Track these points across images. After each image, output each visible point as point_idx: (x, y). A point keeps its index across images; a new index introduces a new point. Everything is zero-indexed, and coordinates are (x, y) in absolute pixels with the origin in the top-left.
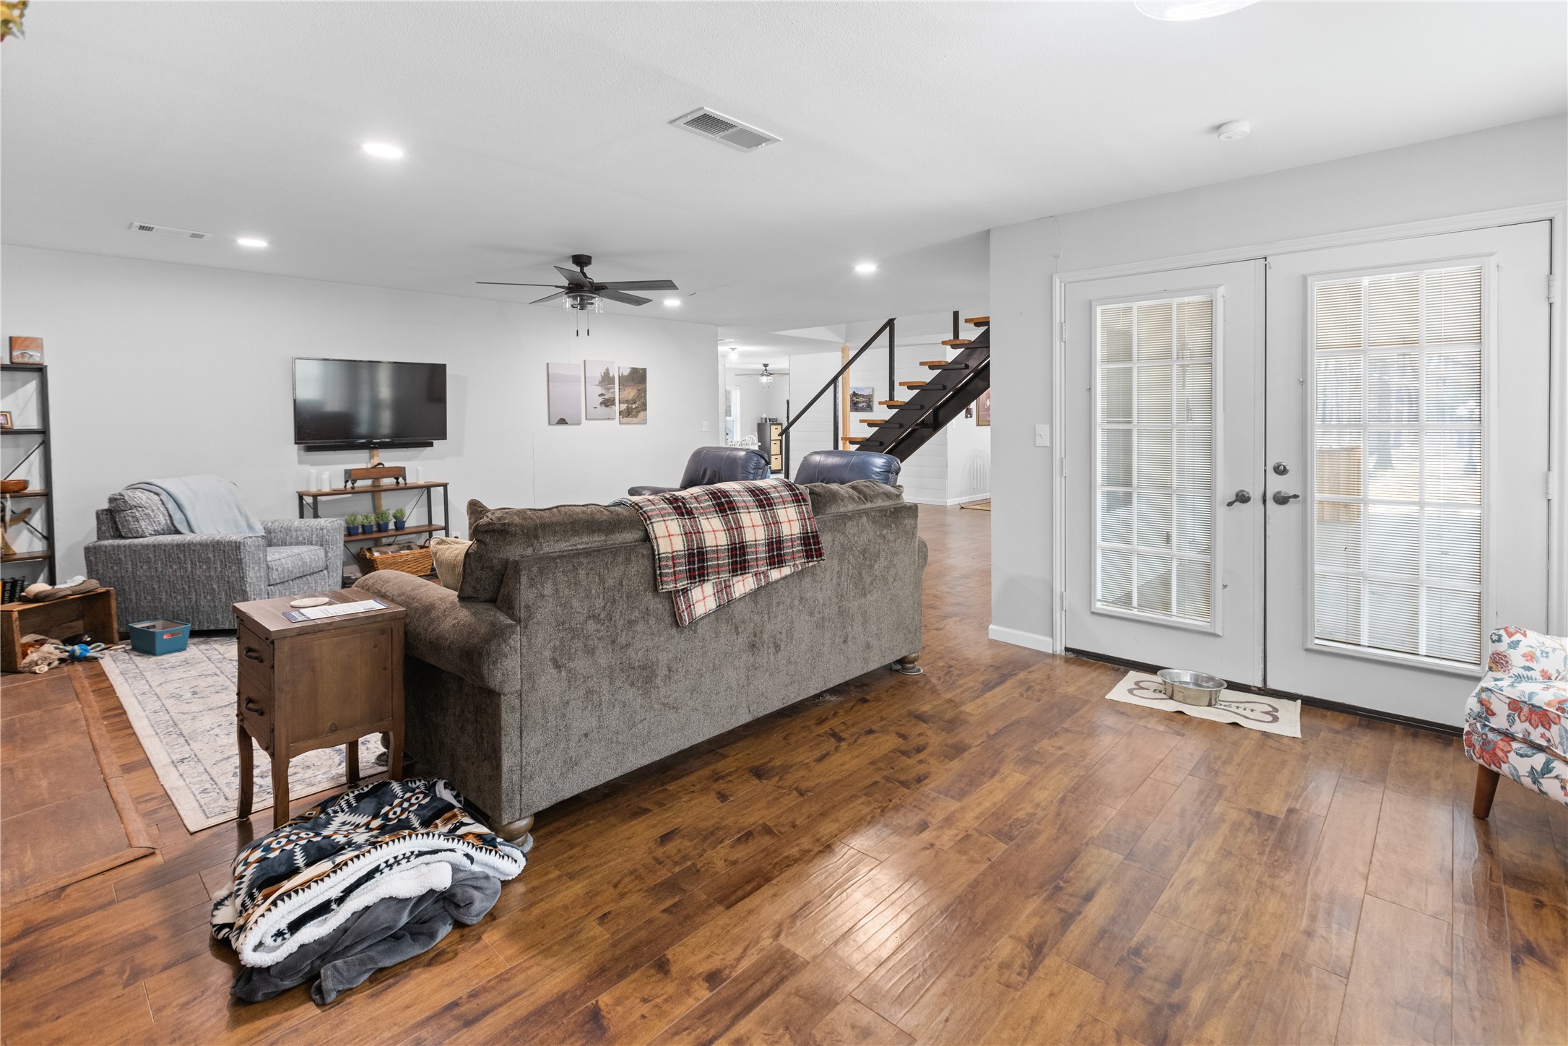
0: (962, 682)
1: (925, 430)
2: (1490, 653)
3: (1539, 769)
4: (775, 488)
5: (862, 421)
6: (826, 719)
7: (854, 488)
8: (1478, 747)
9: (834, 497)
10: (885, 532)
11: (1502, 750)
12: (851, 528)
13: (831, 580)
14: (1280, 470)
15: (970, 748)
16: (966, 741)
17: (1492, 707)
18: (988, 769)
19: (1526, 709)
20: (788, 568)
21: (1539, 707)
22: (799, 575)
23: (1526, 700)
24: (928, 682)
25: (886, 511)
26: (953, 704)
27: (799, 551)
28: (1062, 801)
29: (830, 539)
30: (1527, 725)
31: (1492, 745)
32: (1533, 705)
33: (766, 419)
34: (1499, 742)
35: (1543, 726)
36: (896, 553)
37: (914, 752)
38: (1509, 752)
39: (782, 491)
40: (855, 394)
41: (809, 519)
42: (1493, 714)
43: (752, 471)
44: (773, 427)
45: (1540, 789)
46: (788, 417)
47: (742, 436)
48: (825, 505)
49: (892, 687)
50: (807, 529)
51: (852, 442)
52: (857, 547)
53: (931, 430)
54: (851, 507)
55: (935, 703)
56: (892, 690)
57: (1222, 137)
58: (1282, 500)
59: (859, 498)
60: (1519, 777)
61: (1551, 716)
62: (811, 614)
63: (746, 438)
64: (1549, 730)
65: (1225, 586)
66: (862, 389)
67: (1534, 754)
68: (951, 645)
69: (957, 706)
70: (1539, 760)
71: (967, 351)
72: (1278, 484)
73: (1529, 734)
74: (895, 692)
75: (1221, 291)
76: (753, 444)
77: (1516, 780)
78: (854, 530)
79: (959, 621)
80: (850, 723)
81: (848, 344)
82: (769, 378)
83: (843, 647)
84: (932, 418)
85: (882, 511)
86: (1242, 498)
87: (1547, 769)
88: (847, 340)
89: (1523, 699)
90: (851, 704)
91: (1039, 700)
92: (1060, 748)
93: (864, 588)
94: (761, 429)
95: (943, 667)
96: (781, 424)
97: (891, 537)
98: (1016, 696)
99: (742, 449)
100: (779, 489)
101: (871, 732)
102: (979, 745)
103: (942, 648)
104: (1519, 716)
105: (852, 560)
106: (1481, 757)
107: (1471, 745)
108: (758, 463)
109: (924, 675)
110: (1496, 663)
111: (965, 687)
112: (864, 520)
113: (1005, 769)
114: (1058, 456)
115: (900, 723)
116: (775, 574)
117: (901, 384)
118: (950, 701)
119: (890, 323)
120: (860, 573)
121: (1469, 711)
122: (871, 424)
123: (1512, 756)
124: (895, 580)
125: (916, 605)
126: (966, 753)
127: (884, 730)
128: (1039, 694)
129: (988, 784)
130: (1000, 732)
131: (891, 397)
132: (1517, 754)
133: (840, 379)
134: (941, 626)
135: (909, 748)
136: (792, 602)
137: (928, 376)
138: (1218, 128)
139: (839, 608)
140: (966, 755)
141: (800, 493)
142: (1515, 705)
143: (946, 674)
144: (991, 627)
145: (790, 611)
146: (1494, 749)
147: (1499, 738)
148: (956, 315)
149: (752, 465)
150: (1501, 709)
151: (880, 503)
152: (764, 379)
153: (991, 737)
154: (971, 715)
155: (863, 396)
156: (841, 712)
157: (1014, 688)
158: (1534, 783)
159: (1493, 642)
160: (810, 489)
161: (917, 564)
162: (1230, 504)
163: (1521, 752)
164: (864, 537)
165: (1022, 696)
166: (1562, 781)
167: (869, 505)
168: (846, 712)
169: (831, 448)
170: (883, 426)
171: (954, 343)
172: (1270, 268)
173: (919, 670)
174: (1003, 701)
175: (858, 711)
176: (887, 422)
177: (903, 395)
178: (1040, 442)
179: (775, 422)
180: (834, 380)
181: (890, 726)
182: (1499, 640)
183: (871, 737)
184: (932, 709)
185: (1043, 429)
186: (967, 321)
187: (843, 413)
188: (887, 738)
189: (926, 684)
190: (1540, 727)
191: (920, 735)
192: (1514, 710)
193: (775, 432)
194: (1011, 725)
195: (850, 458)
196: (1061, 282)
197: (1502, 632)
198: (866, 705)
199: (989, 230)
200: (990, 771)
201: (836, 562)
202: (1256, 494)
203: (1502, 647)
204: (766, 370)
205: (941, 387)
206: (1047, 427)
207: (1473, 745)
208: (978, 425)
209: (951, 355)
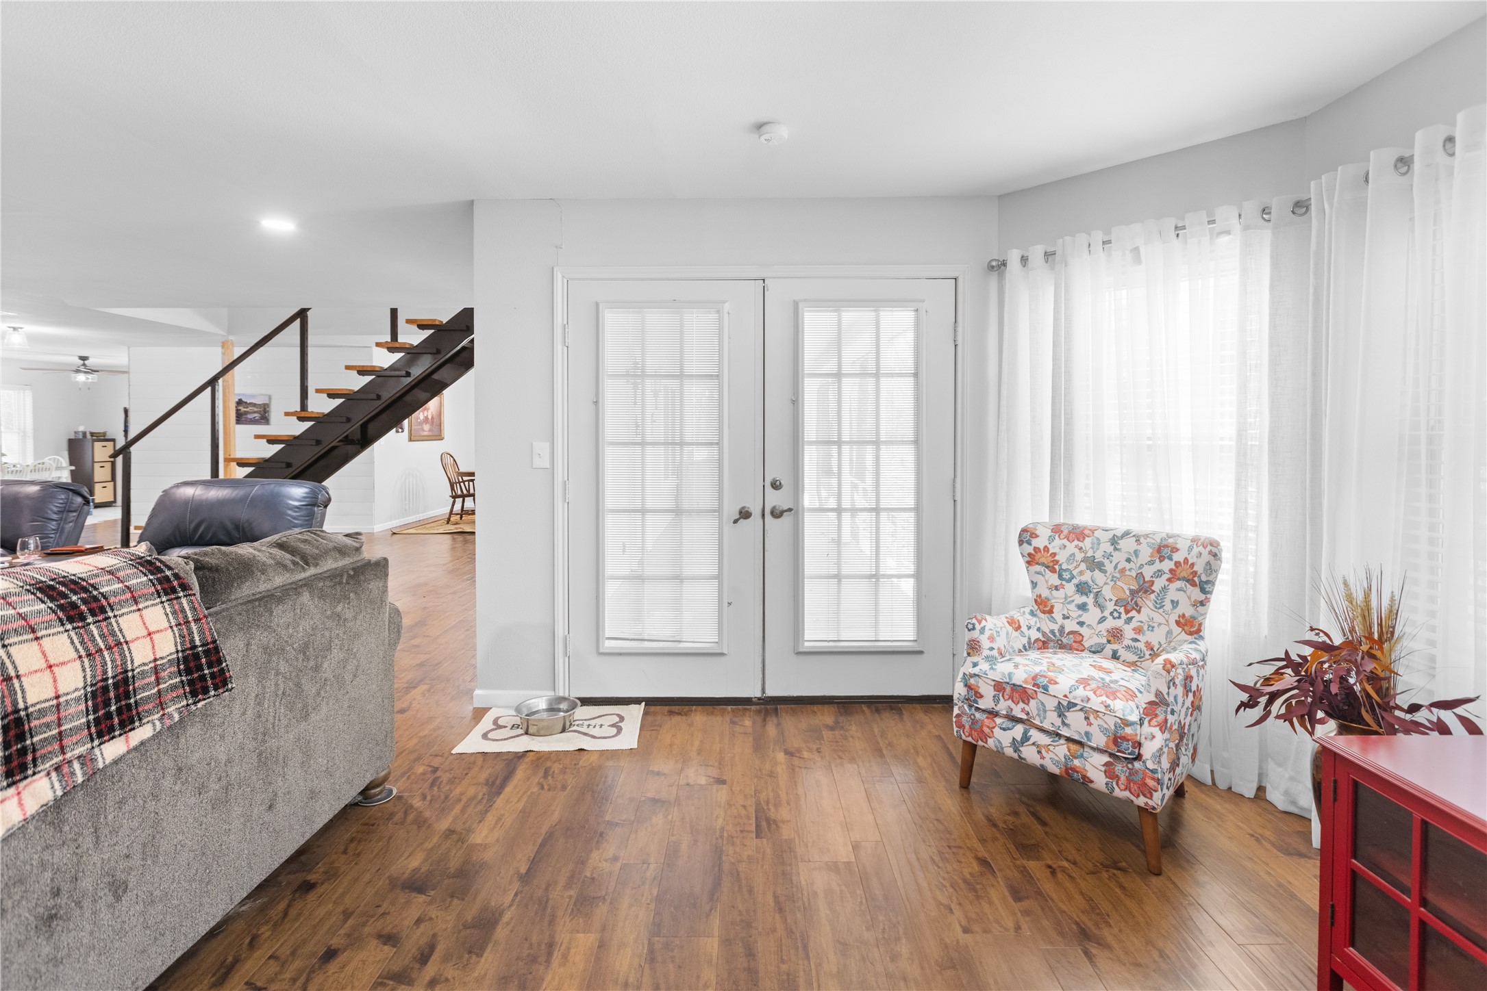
0: (457, 791)
1: (350, 448)
2: (967, 640)
3: (1019, 739)
4: (110, 573)
5: (257, 437)
6: (236, 961)
7: (281, 546)
8: (967, 727)
9: (247, 568)
10: (339, 608)
11: (988, 727)
12: (281, 615)
13: (244, 713)
14: (776, 485)
15: (501, 914)
16: (493, 904)
17: (980, 691)
18: (539, 945)
19: (1008, 689)
20: (150, 725)
21: (1020, 686)
22: (173, 731)
23: (1008, 681)
24: (409, 808)
25: (342, 576)
26: (455, 837)
27: (173, 688)
28: (652, 958)
29: (241, 645)
30: (1010, 703)
31: (980, 724)
32: (1014, 685)
33: (84, 434)
34: (986, 720)
35: (1023, 702)
36: (357, 636)
37: (417, 966)
38: (994, 727)
39: (129, 577)
40: (240, 402)
41: (197, 620)
42: (981, 696)
43: (55, 517)
44: (98, 445)
45: (1019, 756)
46: (126, 431)
47: (36, 456)
48: (229, 586)
49: (352, 840)
50: (192, 641)
51: (242, 463)
52: (292, 645)
53: (358, 447)
54: (279, 580)
55: (428, 845)
56: (353, 845)
57: (763, 138)
58: (777, 514)
59: (295, 563)
60: (1002, 748)
61: (1030, 692)
62: (201, 790)
63: (46, 460)
64: (1028, 704)
65: (730, 604)
66: (253, 396)
67: (1014, 726)
68: (426, 732)
69: (461, 840)
70: (1018, 730)
71: (409, 356)
72: (775, 499)
73: (1012, 710)
74: (360, 848)
75: (727, 307)
76: (58, 468)
77: (999, 753)
78: (288, 618)
79: (429, 690)
80: (285, 952)
81: (231, 338)
82: (90, 376)
83: (268, 817)
84: (359, 431)
85: (335, 576)
86: (745, 514)
87: (1026, 738)
88: (230, 332)
89: (1005, 680)
90: (282, 906)
91: (564, 788)
92: (615, 859)
93: (305, 706)
94: (76, 448)
95: (424, 774)
96: (113, 440)
97: (349, 614)
98: (535, 790)
99: (32, 483)
100: (121, 574)
101: (330, 955)
102: (513, 900)
103: (415, 741)
104: (1003, 696)
105: (283, 667)
106: (970, 735)
107: (961, 726)
108: (68, 502)
109: (399, 798)
110: (973, 648)
111: (464, 799)
112: (305, 597)
113: (562, 936)
114: (560, 479)
115: (381, 910)
116: (113, 749)
117: (318, 391)
118: (450, 832)
119: (302, 314)
120: (298, 685)
121: (958, 696)
122: (272, 441)
123: (996, 730)
124: (355, 676)
125: (386, 701)
126: (499, 929)
127: (355, 941)
128: (561, 777)
129: (548, 978)
130: (534, 863)
131: (304, 406)
132: (1001, 728)
133: (220, 381)
134: (405, 705)
135: (406, 962)
136: (157, 784)
137: (357, 383)
138: (760, 127)
139: (260, 754)
140: (501, 933)
141: (177, 576)
142: (999, 686)
143: (433, 784)
144: (477, 692)
145: (151, 805)
146: (982, 727)
147: (985, 716)
148: (394, 312)
149: (54, 507)
150: (987, 691)
151: (329, 564)
152: (81, 378)
153: (526, 878)
154: (485, 847)
155: (254, 405)
156: (265, 931)
157: (528, 779)
158: (1015, 751)
159: (969, 630)
160: (196, 561)
161: (387, 642)
162: (735, 522)
163: (1004, 726)
164: (306, 624)
165: (542, 788)
166: (1038, 746)
167: (312, 571)
168: (275, 926)
169: (207, 475)
170: (291, 443)
171: (390, 345)
172: (768, 290)
173: (391, 791)
174: (521, 806)
175: (299, 915)
176: (296, 438)
177: (321, 405)
178: (538, 463)
179: (101, 437)
180: (212, 382)
181: (364, 924)
182: (974, 629)
183: (333, 967)
184: (426, 860)
185: (542, 447)
186: (409, 321)
187: (224, 426)
188: (362, 955)
189: (406, 813)
190: (1021, 703)
191: (419, 922)
192: (998, 691)
193: (101, 452)
194: (543, 845)
195: (248, 489)
196: (563, 277)
197: (974, 621)
198: (312, 896)
199: (472, 201)
200: (543, 946)
201: (252, 680)
202: (756, 510)
203: (975, 634)
204: (84, 365)
205: (374, 396)
206: (547, 445)
207: (963, 725)
208: (410, 440)
209: (385, 359)
